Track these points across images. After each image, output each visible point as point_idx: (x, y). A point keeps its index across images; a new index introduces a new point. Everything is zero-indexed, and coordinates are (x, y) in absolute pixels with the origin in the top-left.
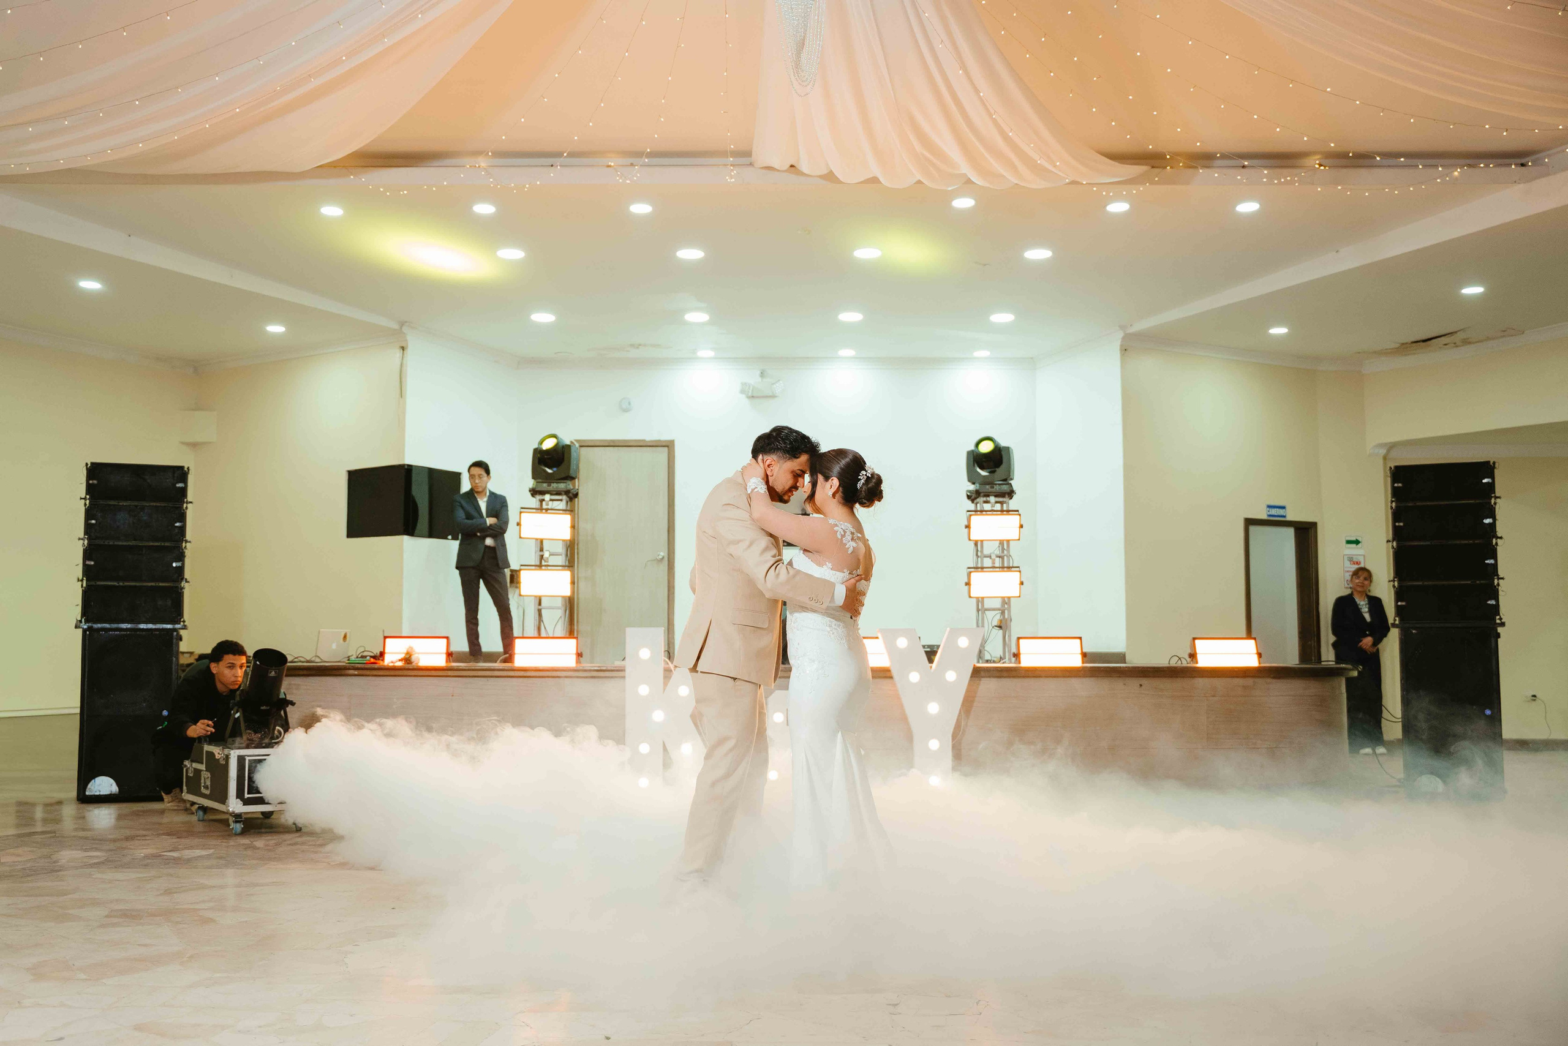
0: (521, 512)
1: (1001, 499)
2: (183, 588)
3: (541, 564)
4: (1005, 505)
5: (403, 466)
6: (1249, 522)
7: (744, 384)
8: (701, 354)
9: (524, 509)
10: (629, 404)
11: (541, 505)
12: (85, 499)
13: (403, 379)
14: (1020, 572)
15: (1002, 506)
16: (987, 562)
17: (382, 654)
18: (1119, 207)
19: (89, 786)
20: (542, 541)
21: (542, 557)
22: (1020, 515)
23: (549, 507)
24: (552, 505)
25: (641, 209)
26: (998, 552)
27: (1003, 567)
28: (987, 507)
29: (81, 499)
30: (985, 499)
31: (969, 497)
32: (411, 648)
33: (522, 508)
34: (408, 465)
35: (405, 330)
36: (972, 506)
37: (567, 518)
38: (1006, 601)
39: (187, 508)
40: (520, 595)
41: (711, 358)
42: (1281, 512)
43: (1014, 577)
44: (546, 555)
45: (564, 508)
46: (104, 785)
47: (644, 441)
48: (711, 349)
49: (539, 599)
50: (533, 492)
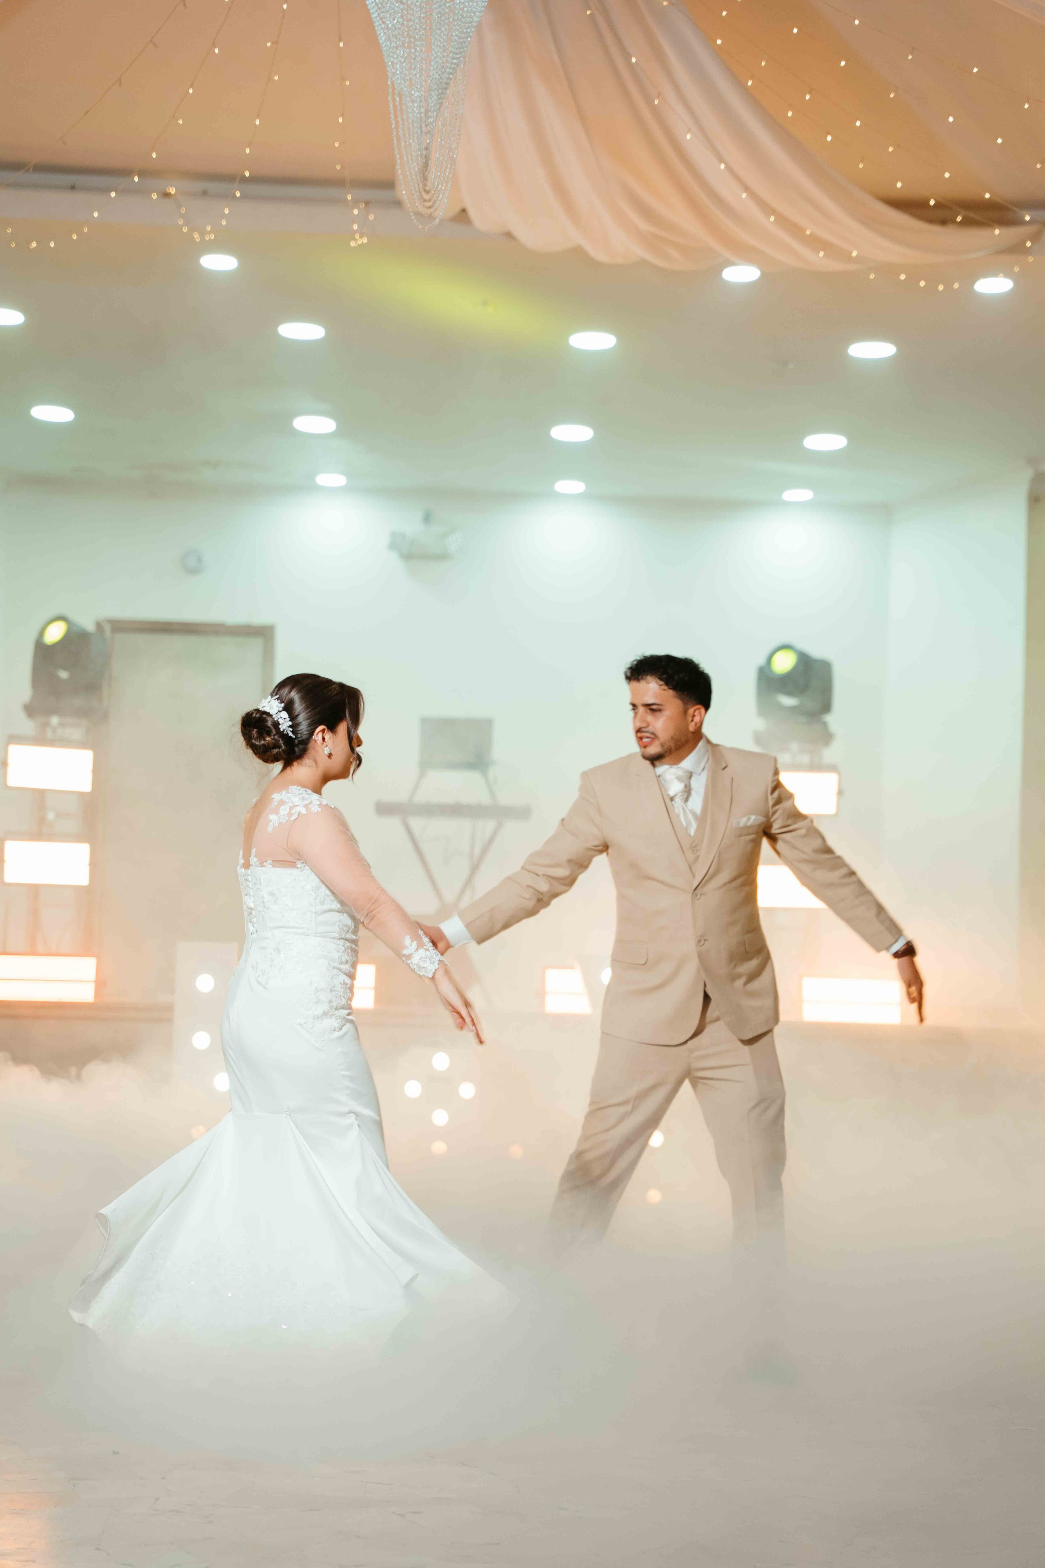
0: (7, 743)
3: (41, 831)
4: (817, 757)
7: (394, 535)
8: (325, 479)
10: (200, 560)
15: (814, 759)
18: (995, 284)
20: (42, 794)
21: (42, 820)
22: (839, 775)
23: (59, 736)
24: (59, 730)
25: (219, 263)
37: (86, 757)
41: (340, 488)
44: (51, 816)
45: (83, 738)
47: (225, 625)
48: (343, 473)
49: (35, 891)
50: (30, 710)
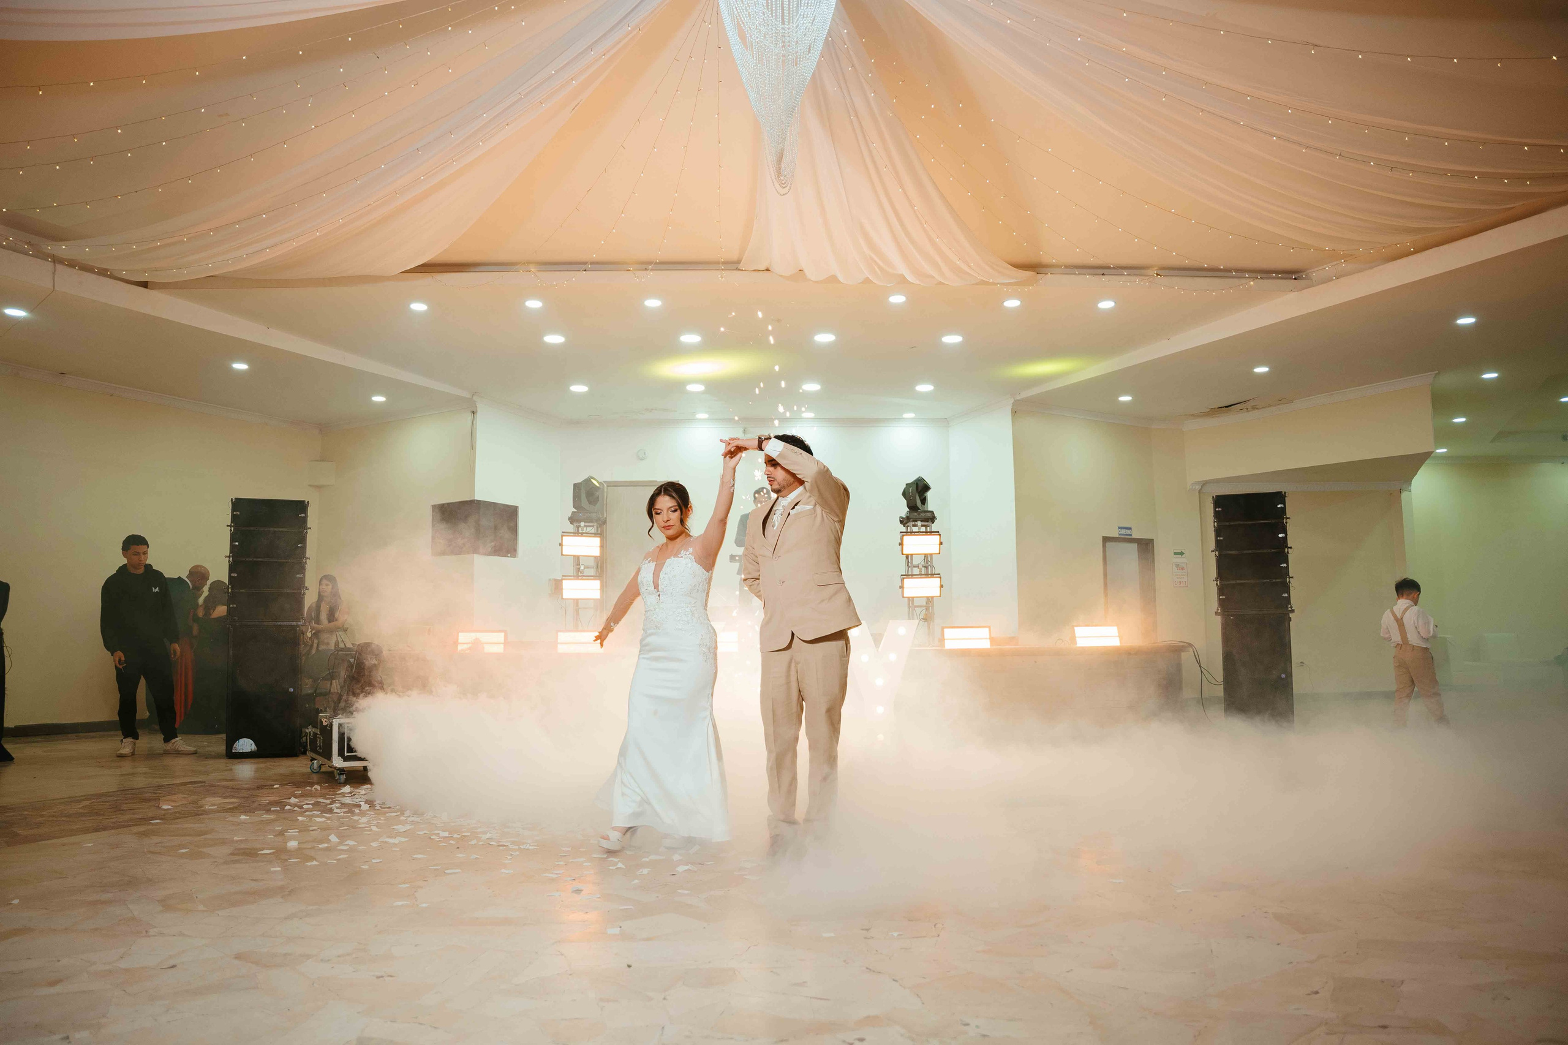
0: (562, 536)
1: (926, 523)
2: (304, 594)
3: (579, 575)
4: (928, 528)
5: (475, 500)
6: (1106, 540)
8: (699, 415)
9: (564, 534)
10: (645, 453)
11: (578, 530)
12: (230, 526)
13: (474, 435)
14: (940, 578)
15: (926, 529)
16: (916, 571)
17: (456, 643)
18: (1012, 303)
19: (235, 746)
20: (577, 559)
21: (579, 569)
22: (940, 535)
23: (584, 531)
24: (585, 528)
25: (653, 303)
26: (923, 563)
27: (928, 575)
28: (915, 529)
29: (228, 526)
30: (913, 523)
31: (901, 522)
32: (477, 639)
33: (563, 532)
34: (477, 500)
35: (474, 398)
36: (904, 529)
37: (597, 541)
38: (930, 600)
39: (307, 533)
40: (562, 598)
41: (706, 419)
42: (1128, 532)
43: (936, 581)
44: (582, 568)
45: (595, 532)
46: (246, 745)
48: (706, 412)
49: (576, 602)
50: (572, 520)
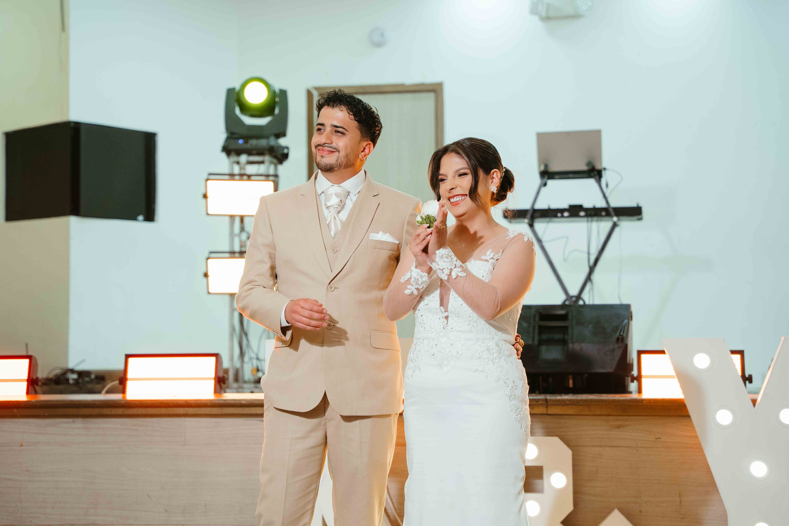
9: (212, 176)
10: (383, 35)
11: (240, 169)
23: (246, 172)
24: (250, 169)
33: (214, 174)
47: (403, 85)
50: (227, 151)
